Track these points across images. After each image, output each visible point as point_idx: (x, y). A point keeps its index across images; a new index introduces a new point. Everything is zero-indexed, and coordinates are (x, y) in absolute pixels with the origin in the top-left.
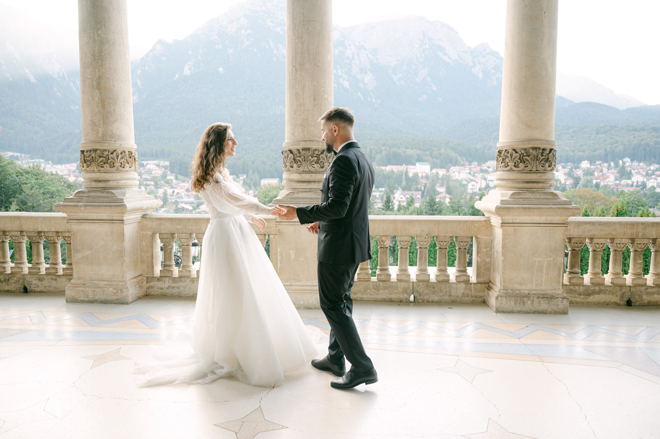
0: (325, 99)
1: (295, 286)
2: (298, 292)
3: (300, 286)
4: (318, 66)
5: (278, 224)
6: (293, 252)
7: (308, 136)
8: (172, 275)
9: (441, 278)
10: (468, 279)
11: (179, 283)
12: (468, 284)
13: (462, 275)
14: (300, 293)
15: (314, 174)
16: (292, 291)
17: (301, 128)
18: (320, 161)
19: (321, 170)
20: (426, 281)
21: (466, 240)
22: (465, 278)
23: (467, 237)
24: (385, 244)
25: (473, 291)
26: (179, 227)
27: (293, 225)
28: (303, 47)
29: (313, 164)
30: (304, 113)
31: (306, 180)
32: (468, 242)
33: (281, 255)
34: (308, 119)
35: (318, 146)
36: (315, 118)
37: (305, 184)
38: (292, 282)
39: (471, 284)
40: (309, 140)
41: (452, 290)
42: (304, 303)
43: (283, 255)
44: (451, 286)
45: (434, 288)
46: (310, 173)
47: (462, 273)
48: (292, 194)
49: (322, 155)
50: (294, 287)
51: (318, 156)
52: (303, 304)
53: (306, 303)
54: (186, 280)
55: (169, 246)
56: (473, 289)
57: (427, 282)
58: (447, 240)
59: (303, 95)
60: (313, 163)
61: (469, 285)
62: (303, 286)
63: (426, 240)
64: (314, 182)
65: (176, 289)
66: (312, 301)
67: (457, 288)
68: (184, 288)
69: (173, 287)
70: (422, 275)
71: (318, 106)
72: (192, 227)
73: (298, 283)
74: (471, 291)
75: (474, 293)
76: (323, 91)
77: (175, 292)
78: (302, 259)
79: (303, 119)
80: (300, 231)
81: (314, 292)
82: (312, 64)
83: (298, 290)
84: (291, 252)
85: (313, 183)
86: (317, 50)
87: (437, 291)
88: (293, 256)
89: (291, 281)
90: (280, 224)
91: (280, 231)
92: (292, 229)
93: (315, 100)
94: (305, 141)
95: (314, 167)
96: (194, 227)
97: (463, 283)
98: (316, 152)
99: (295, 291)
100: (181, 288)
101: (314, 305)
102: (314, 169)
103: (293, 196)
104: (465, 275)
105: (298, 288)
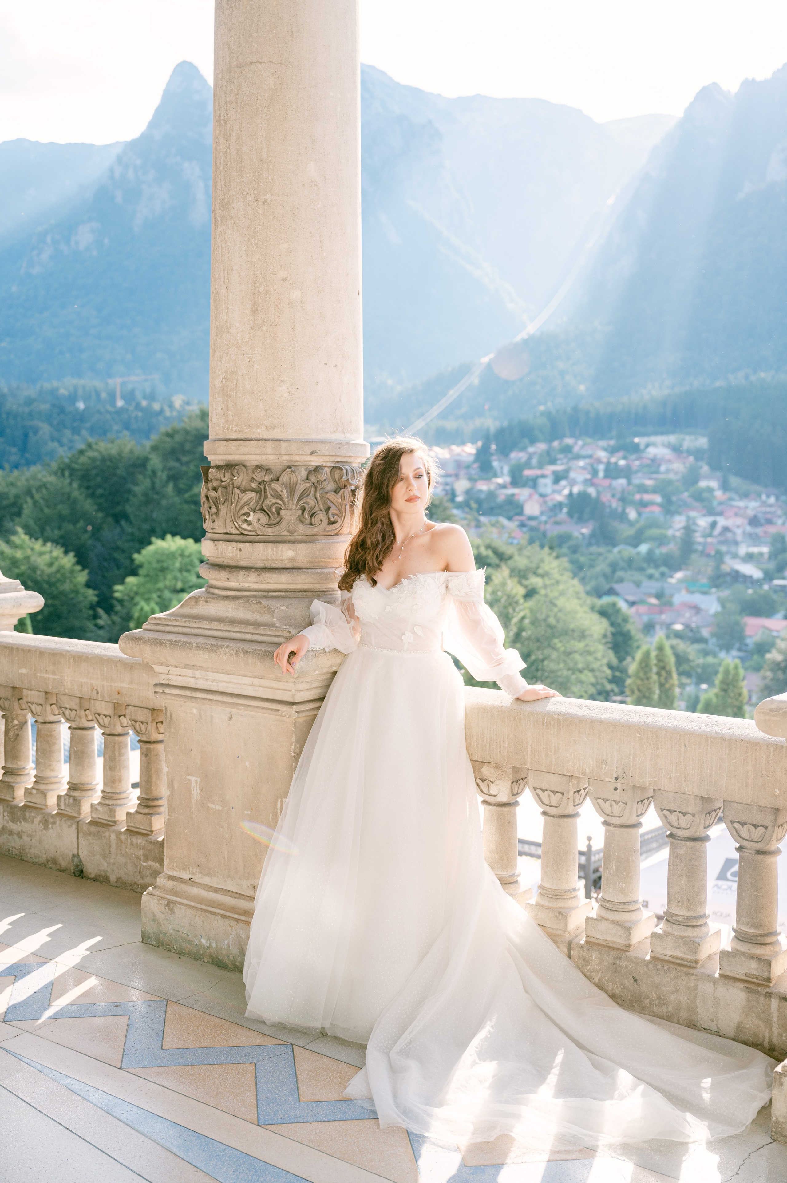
0: (291, 303)
1: (200, 885)
2: (199, 906)
3: (210, 888)
4: (265, 202)
5: (160, 690)
6: (196, 781)
7: (237, 425)
8: (14, 798)
9: (669, 951)
10: (765, 975)
11: (20, 822)
12: (757, 992)
13: (743, 954)
14: (205, 911)
15: (248, 544)
16: (185, 902)
17: (221, 399)
18: (268, 502)
19: (270, 531)
20: (614, 949)
21: (758, 818)
22: (753, 967)
23: (761, 809)
24: (492, 792)
25: (775, 1025)
26: (24, 671)
27: (191, 697)
28: (229, 148)
29: (244, 514)
30: (227, 353)
31: (226, 562)
32: (766, 828)
33: (171, 786)
34: (236, 373)
35: (264, 457)
36: (256, 366)
37: (223, 574)
38: (194, 874)
39: (768, 995)
40: (239, 436)
41: (698, 1002)
42: (210, 944)
43: (176, 785)
44: (695, 988)
45: (636, 981)
46: (236, 542)
47: (744, 948)
48: (193, 603)
49: (276, 486)
50: (195, 891)
51: (262, 487)
52: (208, 948)
53: (214, 945)
54: (34, 817)
55: (13, 720)
56: (775, 1019)
57: (616, 954)
58: (690, 809)
59: (227, 297)
60: (245, 510)
61: (762, 999)
62: (216, 890)
63: (617, 796)
64: (248, 568)
65: (15, 837)
66: (228, 944)
67: (716, 1001)
68: (29, 839)
69: (11, 833)
70: (604, 925)
71: (265, 328)
72: (46, 676)
73: (207, 880)
74: (768, 1023)
75: (780, 1035)
76: (284, 280)
77: (13, 845)
78: (217, 807)
79: (226, 372)
80: (212, 717)
81: (236, 916)
82: (249, 198)
83: (201, 901)
84: (193, 779)
85: (242, 573)
86: (265, 151)
87: (648, 997)
88: (196, 793)
89: (191, 869)
90: (163, 692)
91: (168, 714)
92: (195, 711)
93: (255, 311)
94: (227, 440)
95: (249, 523)
96: (51, 676)
97: (741, 985)
98: (260, 476)
99: (192, 904)
100: (25, 838)
101: (231, 958)
102: (249, 528)
103: (195, 611)
104: (752, 957)
105: (204, 893)
